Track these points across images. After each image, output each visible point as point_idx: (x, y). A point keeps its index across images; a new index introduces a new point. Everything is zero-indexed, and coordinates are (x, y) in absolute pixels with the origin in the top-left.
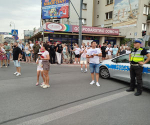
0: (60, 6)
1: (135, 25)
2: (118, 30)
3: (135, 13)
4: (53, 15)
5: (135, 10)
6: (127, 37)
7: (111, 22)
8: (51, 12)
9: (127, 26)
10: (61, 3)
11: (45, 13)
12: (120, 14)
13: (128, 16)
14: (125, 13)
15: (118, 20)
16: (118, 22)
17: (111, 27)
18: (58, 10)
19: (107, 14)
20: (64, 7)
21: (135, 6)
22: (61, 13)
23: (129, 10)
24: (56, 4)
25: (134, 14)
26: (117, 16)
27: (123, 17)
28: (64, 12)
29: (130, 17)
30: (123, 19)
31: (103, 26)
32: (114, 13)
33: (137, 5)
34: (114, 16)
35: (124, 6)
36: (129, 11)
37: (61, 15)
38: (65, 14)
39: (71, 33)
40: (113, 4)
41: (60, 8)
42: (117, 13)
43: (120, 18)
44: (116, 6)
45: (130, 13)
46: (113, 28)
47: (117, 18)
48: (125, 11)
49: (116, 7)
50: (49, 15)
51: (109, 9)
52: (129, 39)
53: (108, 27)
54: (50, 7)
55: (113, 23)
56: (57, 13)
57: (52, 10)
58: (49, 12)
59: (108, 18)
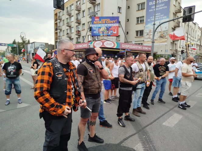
0: (110, 25)
1: (166, 43)
2: (151, 47)
3: (166, 34)
4: (103, 33)
5: (165, 31)
6: (158, 53)
7: (142, 39)
8: (101, 30)
9: (158, 44)
10: (111, 23)
11: (95, 30)
12: (151, 34)
13: (159, 35)
15: (149, 38)
16: (149, 40)
17: (142, 44)
18: (108, 29)
19: (137, 32)
20: (114, 27)
21: (165, 28)
22: (111, 32)
24: (106, 23)
25: (164, 35)
26: (148, 34)
28: (114, 31)
29: (161, 37)
31: (134, 43)
32: (145, 32)
33: (167, 28)
34: (145, 34)
36: (160, 32)
37: (111, 33)
39: (119, 49)
40: (144, 24)
41: (110, 27)
42: (148, 32)
43: (151, 37)
44: (147, 26)
45: (160, 33)
46: (145, 45)
47: (148, 36)
49: (147, 27)
50: (99, 33)
51: (140, 27)
52: (161, 55)
53: (139, 44)
54: (100, 25)
55: (144, 41)
56: (108, 32)
57: (102, 28)
58: (99, 30)
59: (139, 36)
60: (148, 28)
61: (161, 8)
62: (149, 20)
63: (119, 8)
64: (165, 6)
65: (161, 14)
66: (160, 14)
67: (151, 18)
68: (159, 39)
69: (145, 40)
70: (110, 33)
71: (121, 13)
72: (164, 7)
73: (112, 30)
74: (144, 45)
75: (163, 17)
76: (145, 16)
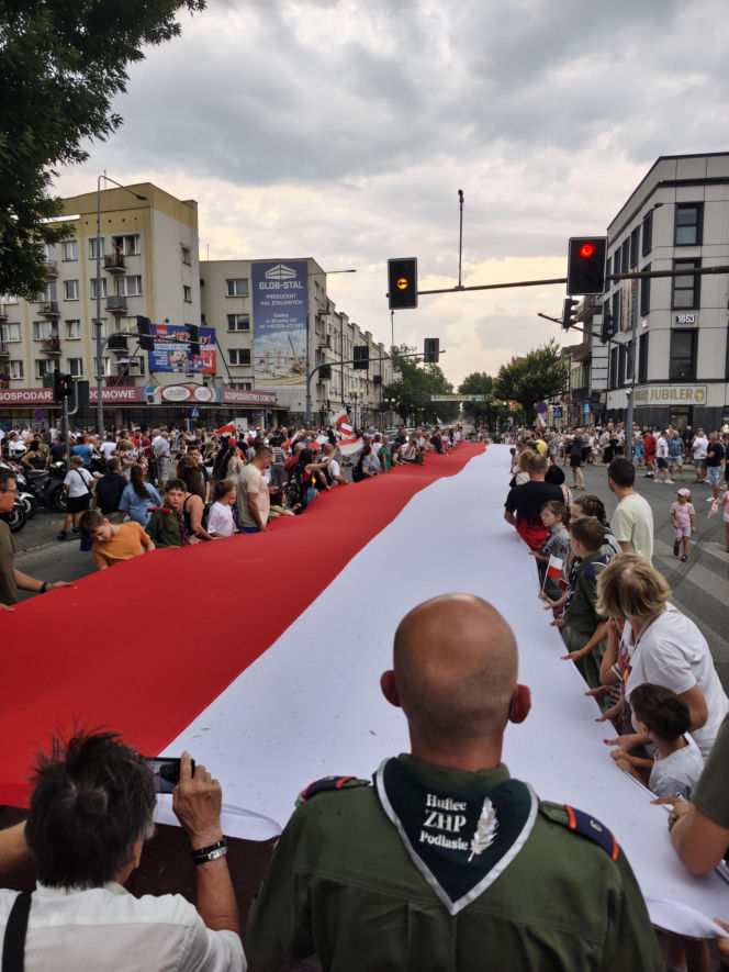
2: (274, 394)
3: (305, 365)
4: (180, 365)
6: (292, 410)
7: (247, 372)
8: (175, 357)
9: (291, 387)
11: (159, 358)
12: (271, 361)
13: (290, 366)
14: (283, 360)
15: (267, 372)
16: (266, 376)
17: (249, 385)
18: (191, 356)
19: (232, 353)
20: (207, 351)
22: (200, 363)
23: (292, 356)
25: (302, 366)
26: (262, 361)
27: (278, 368)
28: (208, 362)
29: (295, 371)
30: (278, 372)
31: (226, 381)
32: (254, 354)
34: (255, 362)
35: (278, 344)
36: (292, 359)
37: (199, 366)
38: (210, 365)
39: (219, 404)
40: (251, 335)
42: (262, 355)
43: (271, 368)
44: (258, 341)
45: (293, 362)
47: (263, 367)
48: (282, 355)
49: (258, 344)
50: (169, 365)
51: (240, 341)
52: (297, 414)
53: (241, 385)
54: (170, 346)
55: (253, 377)
56: (191, 362)
57: (176, 353)
58: (168, 356)
59: (238, 363)
60: (261, 346)
61: (290, 303)
62: (263, 327)
63: (187, 289)
64: (298, 298)
65: (291, 317)
66: (287, 316)
67: (267, 321)
68: (290, 375)
69: (256, 376)
70: (196, 366)
71: (190, 302)
72: (295, 302)
73: (201, 360)
74: (256, 388)
75: (297, 325)
76: (251, 313)
